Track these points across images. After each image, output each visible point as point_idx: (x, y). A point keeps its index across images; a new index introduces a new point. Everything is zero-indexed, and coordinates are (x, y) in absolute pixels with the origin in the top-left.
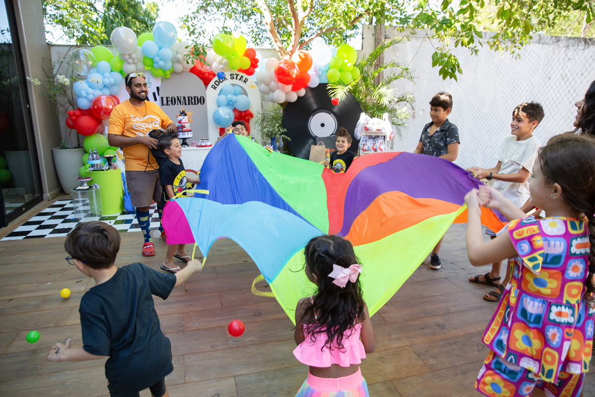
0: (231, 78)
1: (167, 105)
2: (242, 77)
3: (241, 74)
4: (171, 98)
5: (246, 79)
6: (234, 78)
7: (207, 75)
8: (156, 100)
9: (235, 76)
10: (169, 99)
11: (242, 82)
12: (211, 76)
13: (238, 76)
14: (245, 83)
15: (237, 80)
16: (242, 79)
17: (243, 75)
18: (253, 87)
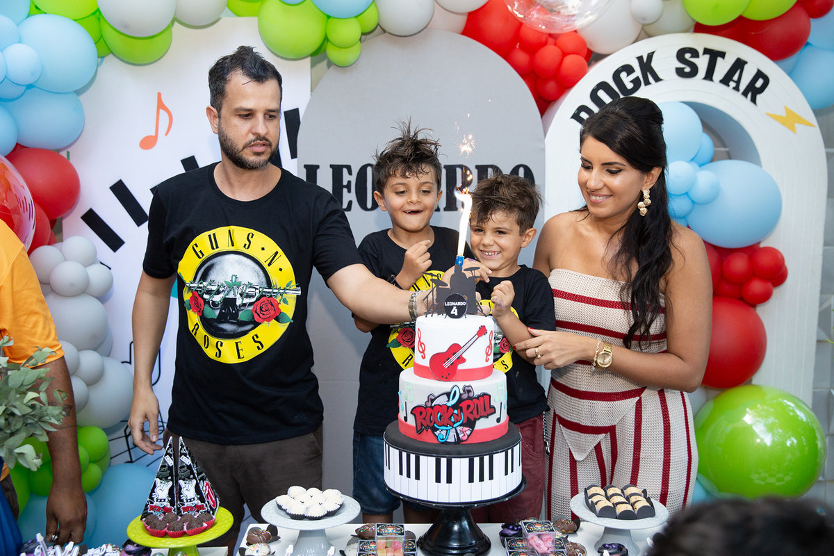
0: (680, 72)
2: (739, 65)
3: (735, 49)
4: (355, 171)
5: (760, 74)
6: (694, 71)
7: (549, 55)
9: (702, 62)
10: (346, 178)
11: (739, 95)
12: (570, 61)
13: (719, 60)
14: (754, 100)
15: (711, 80)
16: (736, 77)
17: (744, 58)
18: (789, 120)
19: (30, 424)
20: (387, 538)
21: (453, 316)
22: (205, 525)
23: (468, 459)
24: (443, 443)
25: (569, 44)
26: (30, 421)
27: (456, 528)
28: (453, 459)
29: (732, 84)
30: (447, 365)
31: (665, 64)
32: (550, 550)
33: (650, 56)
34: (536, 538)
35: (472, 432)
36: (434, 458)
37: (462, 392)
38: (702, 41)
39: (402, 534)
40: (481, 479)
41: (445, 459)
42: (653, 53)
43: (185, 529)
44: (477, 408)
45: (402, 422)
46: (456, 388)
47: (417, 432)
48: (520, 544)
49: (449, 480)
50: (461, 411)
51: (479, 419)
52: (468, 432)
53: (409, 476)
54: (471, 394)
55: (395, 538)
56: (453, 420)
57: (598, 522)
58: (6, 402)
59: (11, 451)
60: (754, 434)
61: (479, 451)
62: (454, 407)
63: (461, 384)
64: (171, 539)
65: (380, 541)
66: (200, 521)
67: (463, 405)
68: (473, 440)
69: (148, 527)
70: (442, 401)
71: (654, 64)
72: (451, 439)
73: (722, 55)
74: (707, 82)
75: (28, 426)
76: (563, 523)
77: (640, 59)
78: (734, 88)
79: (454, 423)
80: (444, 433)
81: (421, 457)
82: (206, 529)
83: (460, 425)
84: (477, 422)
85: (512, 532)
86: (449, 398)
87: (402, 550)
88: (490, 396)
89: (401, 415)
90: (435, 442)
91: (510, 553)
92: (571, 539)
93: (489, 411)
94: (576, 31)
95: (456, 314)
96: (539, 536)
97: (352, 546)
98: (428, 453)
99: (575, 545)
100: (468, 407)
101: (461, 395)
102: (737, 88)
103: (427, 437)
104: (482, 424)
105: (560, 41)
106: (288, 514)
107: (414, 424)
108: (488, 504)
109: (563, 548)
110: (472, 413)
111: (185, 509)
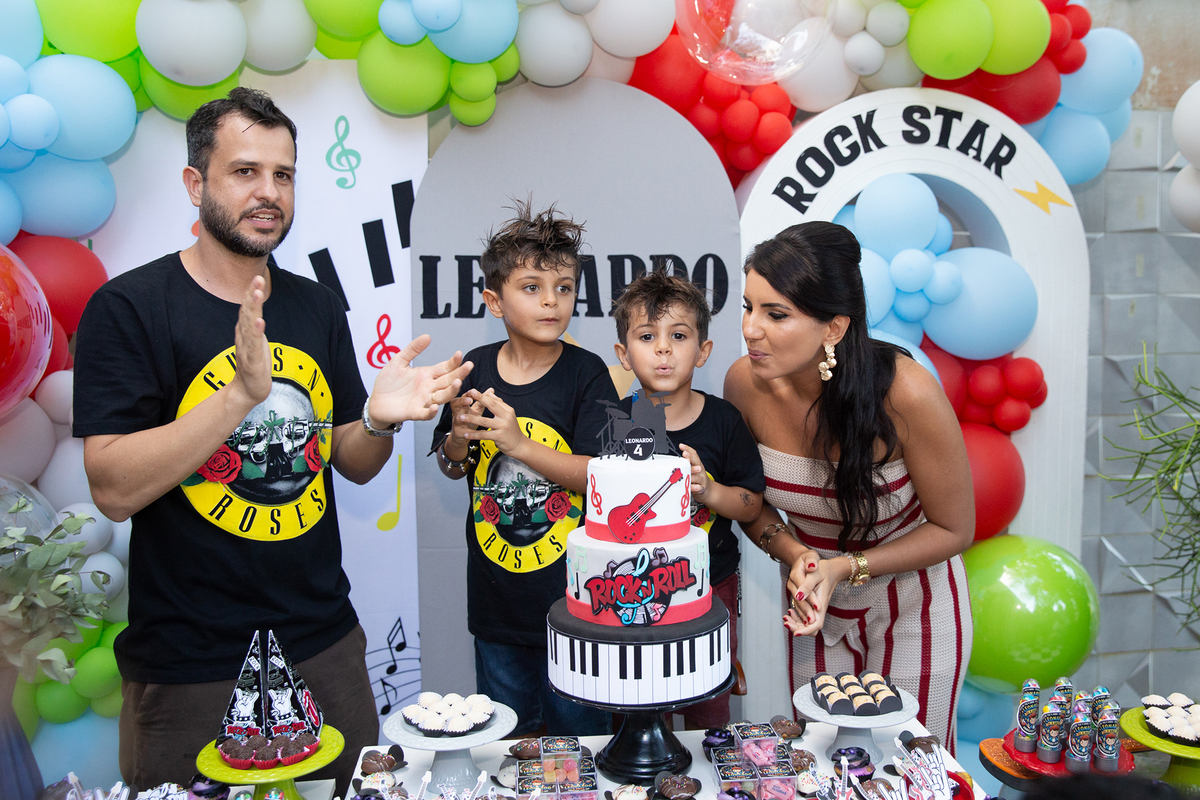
0: (908, 137)
1: (465, 310)
2: (979, 128)
3: (974, 110)
5: (1004, 141)
6: (925, 136)
7: (743, 111)
8: (382, 274)
9: (935, 124)
10: (476, 273)
11: (980, 166)
12: (769, 119)
13: (955, 121)
14: (998, 173)
15: (947, 147)
16: (976, 144)
17: (985, 120)
18: (1042, 198)
19: (60, 619)
20: (556, 756)
21: (637, 457)
22: (307, 750)
23: (662, 646)
24: (629, 626)
25: (768, 99)
26: (58, 615)
27: (646, 738)
28: (643, 647)
29: (972, 153)
30: (631, 521)
31: (890, 126)
32: (772, 760)
33: (870, 115)
34: (753, 746)
35: (666, 609)
36: (618, 646)
37: (652, 557)
38: (933, 98)
39: (577, 749)
40: (680, 671)
41: (632, 647)
42: (874, 111)
43: (279, 756)
44: (673, 577)
45: (571, 600)
46: (644, 553)
47: (594, 611)
48: (731, 755)
49: (638, 675)
50: (652, 582)
51: (674, 592)
52: (662, 610)
53: (583, 671)
54: (664, 560)
55: (567, 755)
56: (641, 594)
57: (831, 721)
58: (25, 589)
59: (31, 658)
60: (1013, 600)
61: (675, 634)
62: (643, 577)
63: (651, 547)
64: (260, 771)
65: (548, 761)
66: (299, 744)
67: (655, 574)
68: (667, 621)
69: (227, 757)
70: (626, 569)
71: (875, 126)
72: (640, 620)
73: (959, 115)
74: (942, 150)
75: (55, 622)
76: (783, 725)
77: (858, 119)
78: (974, 157)
79: (643, 598)
80: (629, 612)
81: (600, 645)
82: (307, 756)
83: (651, 601)
84: (673, 595)
85: (720, 741)
86: (635, 566)
87: (577, 771)
88: (689, 561)
89: (571, 591)
90: (618, 624)
91: (719, 767)
92: (795, 745)
93: (687, 581)
94: (776, 83)
95: (640, 454)
96: (757, 743)
97: (507, 769)
98: (609, 640)
99: (801, 753)
100: (661, 576)
101: (651, 561)
102: (977, 158)
103: (608, 619)
104: (679, 599)
105: (754, 94)
106: (420, 730)
107: (589, 602)
108: (690, 704)
109: (787, 757)
110: (665, 584)
111: (277, 730)
